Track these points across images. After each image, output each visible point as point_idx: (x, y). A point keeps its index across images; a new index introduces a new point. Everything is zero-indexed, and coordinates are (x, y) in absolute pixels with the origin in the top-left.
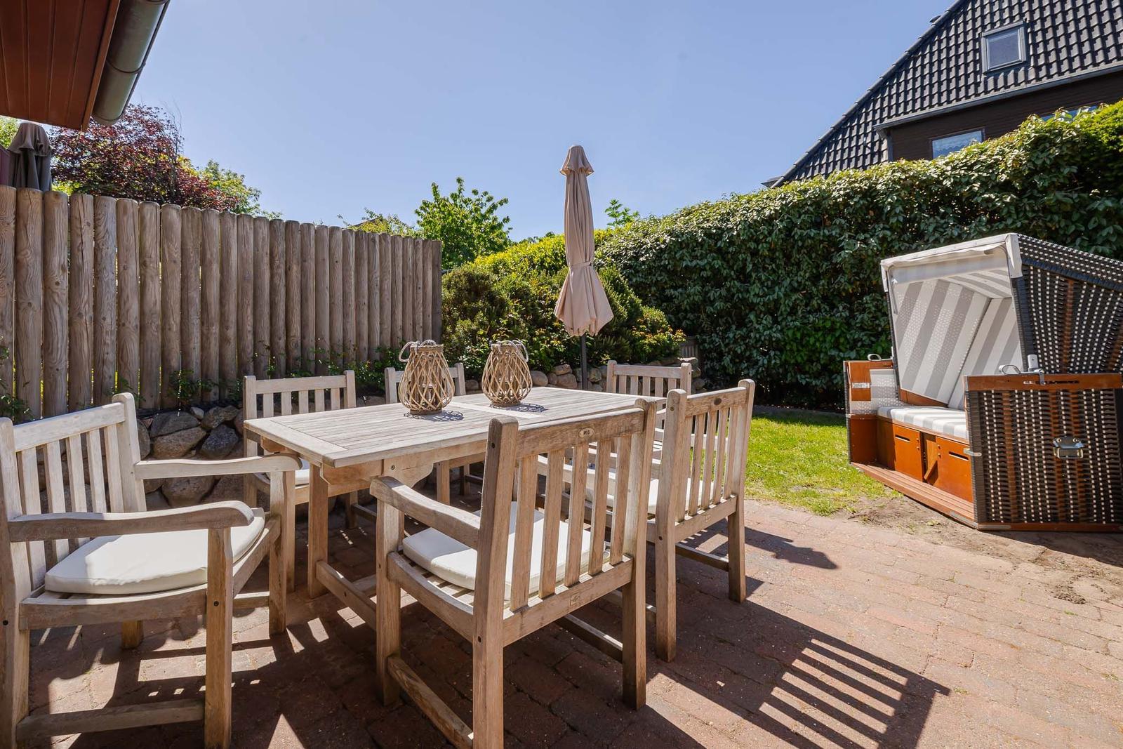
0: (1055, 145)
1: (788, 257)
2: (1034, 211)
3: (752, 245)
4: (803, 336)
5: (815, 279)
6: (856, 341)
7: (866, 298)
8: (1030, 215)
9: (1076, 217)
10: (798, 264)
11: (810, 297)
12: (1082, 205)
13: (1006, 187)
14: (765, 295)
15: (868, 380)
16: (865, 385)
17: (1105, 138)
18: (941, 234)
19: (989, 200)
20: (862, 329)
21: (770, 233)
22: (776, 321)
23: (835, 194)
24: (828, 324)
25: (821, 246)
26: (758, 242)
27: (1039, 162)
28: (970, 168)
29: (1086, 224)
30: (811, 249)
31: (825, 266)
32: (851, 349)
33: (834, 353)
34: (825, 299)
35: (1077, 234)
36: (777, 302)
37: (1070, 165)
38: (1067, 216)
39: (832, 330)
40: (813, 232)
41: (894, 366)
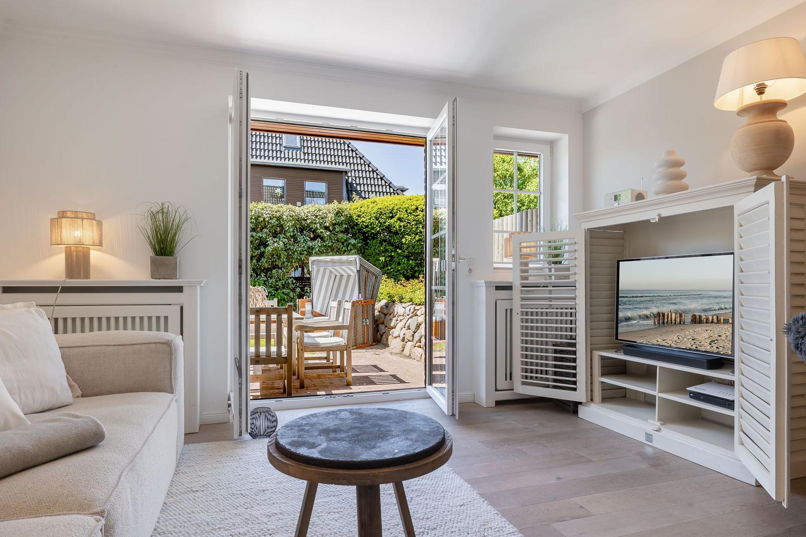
0: (342, 215)
2: (334, 240)
7: (274, 271)
8: (333, 241)
9: (345, 244)
12: (346, 241)
13: (327, 228)
15: (304, 307)
16: (304, 309)
17: (355, 217)
18: (306, 244)
19: (322, 232)
25: (257, 242)
27: (338, 221)
28: (317, 216)
29: (347, 248)
35: (345, 251)
37: (345, 224)
38: (343, 243)
41: (312, 301)
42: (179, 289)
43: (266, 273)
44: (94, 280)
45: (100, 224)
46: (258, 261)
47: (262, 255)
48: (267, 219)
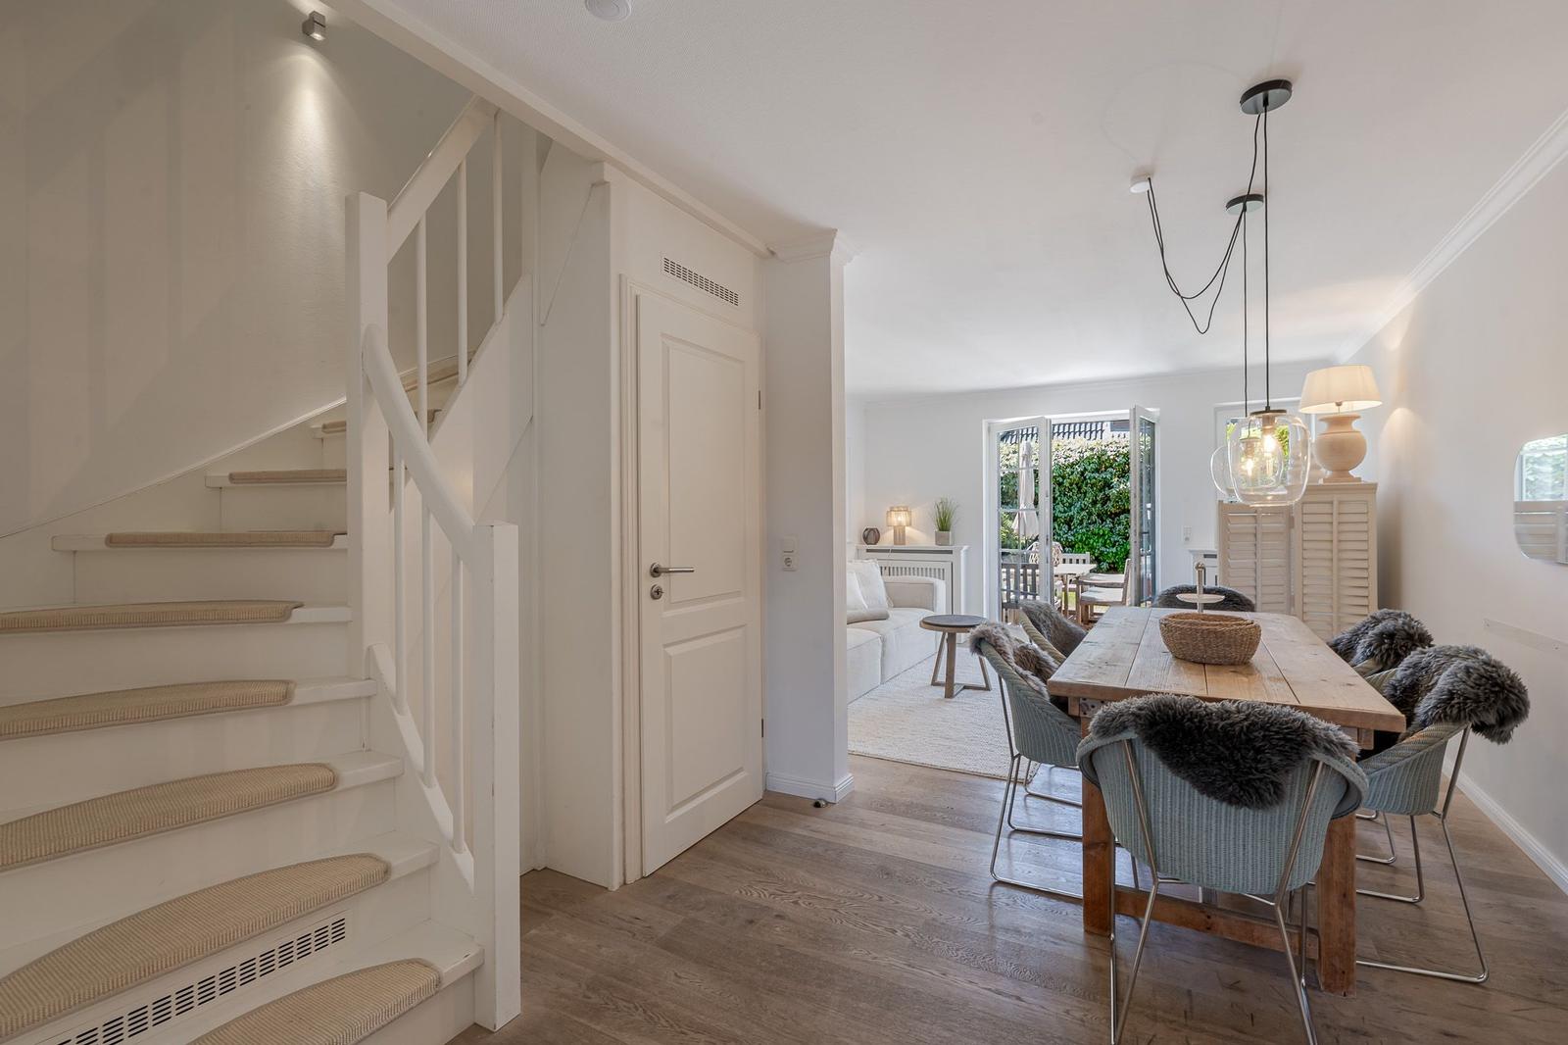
1: (1079, 488)
3: (1061, 480)
4: (1087, 538)
5: (1094, 503)
6: (1115, 542)
7: (1122, 516)
10: (1085, 493)
11: (1090, 514)
14: (1065, 512)
20: (1119, 535)
21: (1072, 473)
22: (1070, 529)
23: (1109, 453)
24: (1101, 532)
26: (1064, 478)
30: (1093, 485)
31: (1101, 495)
32: (1113, 547)
33: (1103, 549)
34: (1098, 515)
36: (1071, 518)
39: (1104, 535)
40: (1096, 475)
42: (951, 552)
43: (1113, 519)
44: (907, 546)
45: (910, 513)
46: (1103, 505)
47: (1107, 499)
48: (1112, 457)
